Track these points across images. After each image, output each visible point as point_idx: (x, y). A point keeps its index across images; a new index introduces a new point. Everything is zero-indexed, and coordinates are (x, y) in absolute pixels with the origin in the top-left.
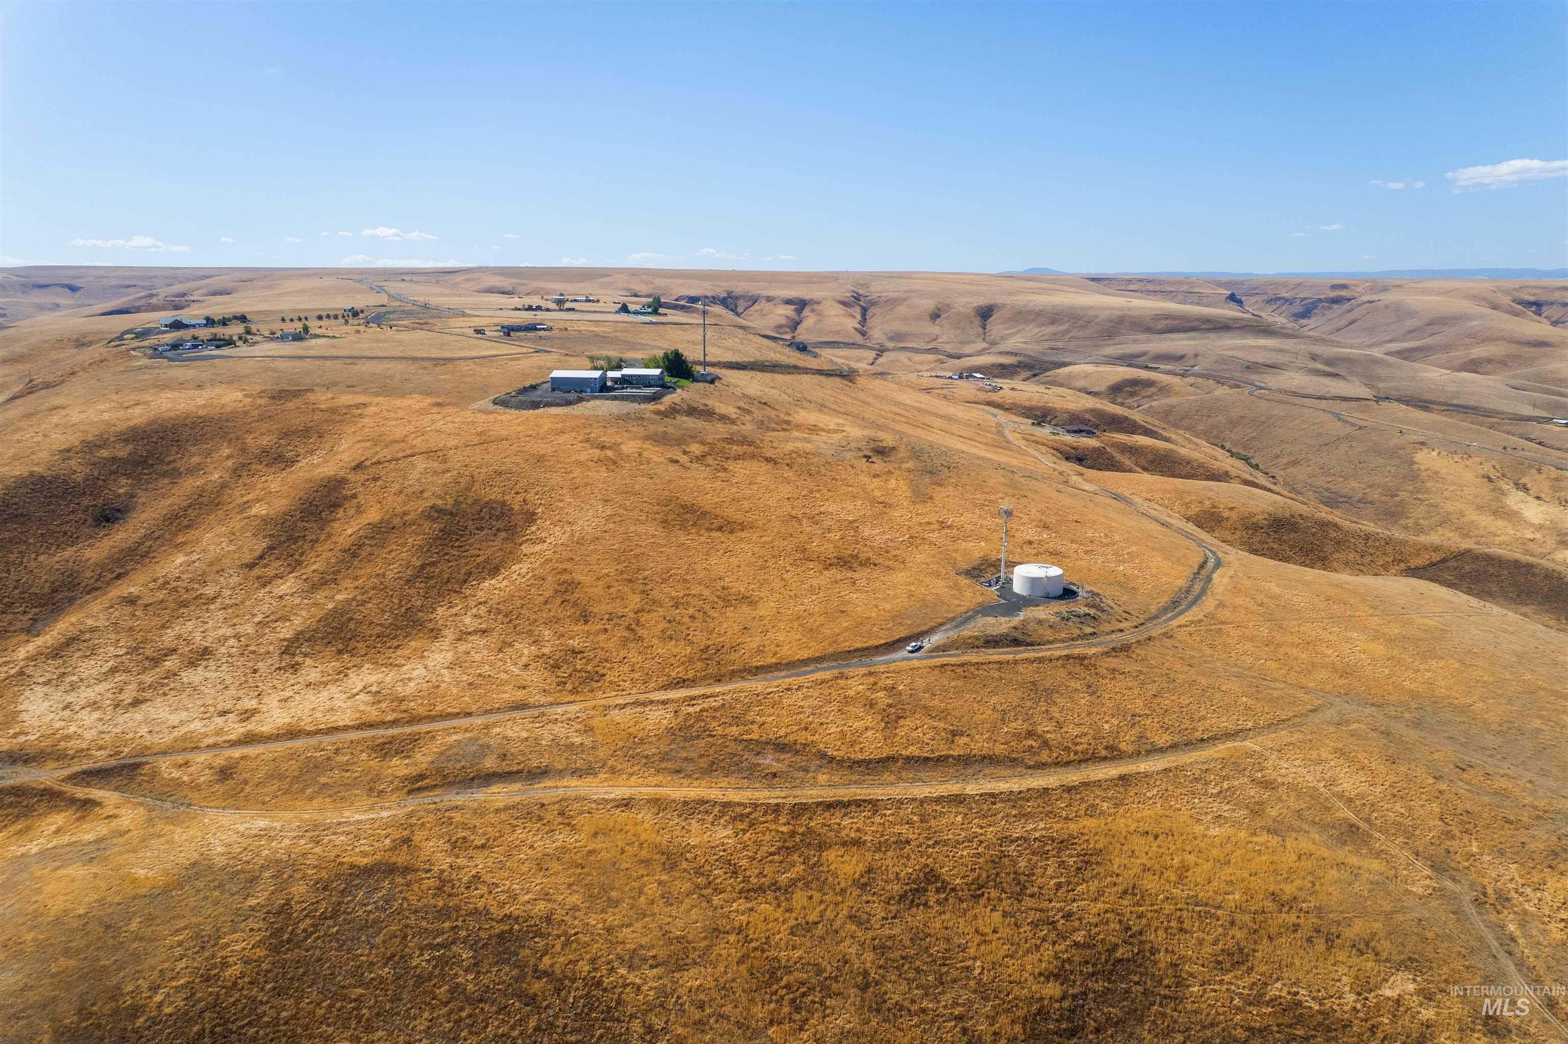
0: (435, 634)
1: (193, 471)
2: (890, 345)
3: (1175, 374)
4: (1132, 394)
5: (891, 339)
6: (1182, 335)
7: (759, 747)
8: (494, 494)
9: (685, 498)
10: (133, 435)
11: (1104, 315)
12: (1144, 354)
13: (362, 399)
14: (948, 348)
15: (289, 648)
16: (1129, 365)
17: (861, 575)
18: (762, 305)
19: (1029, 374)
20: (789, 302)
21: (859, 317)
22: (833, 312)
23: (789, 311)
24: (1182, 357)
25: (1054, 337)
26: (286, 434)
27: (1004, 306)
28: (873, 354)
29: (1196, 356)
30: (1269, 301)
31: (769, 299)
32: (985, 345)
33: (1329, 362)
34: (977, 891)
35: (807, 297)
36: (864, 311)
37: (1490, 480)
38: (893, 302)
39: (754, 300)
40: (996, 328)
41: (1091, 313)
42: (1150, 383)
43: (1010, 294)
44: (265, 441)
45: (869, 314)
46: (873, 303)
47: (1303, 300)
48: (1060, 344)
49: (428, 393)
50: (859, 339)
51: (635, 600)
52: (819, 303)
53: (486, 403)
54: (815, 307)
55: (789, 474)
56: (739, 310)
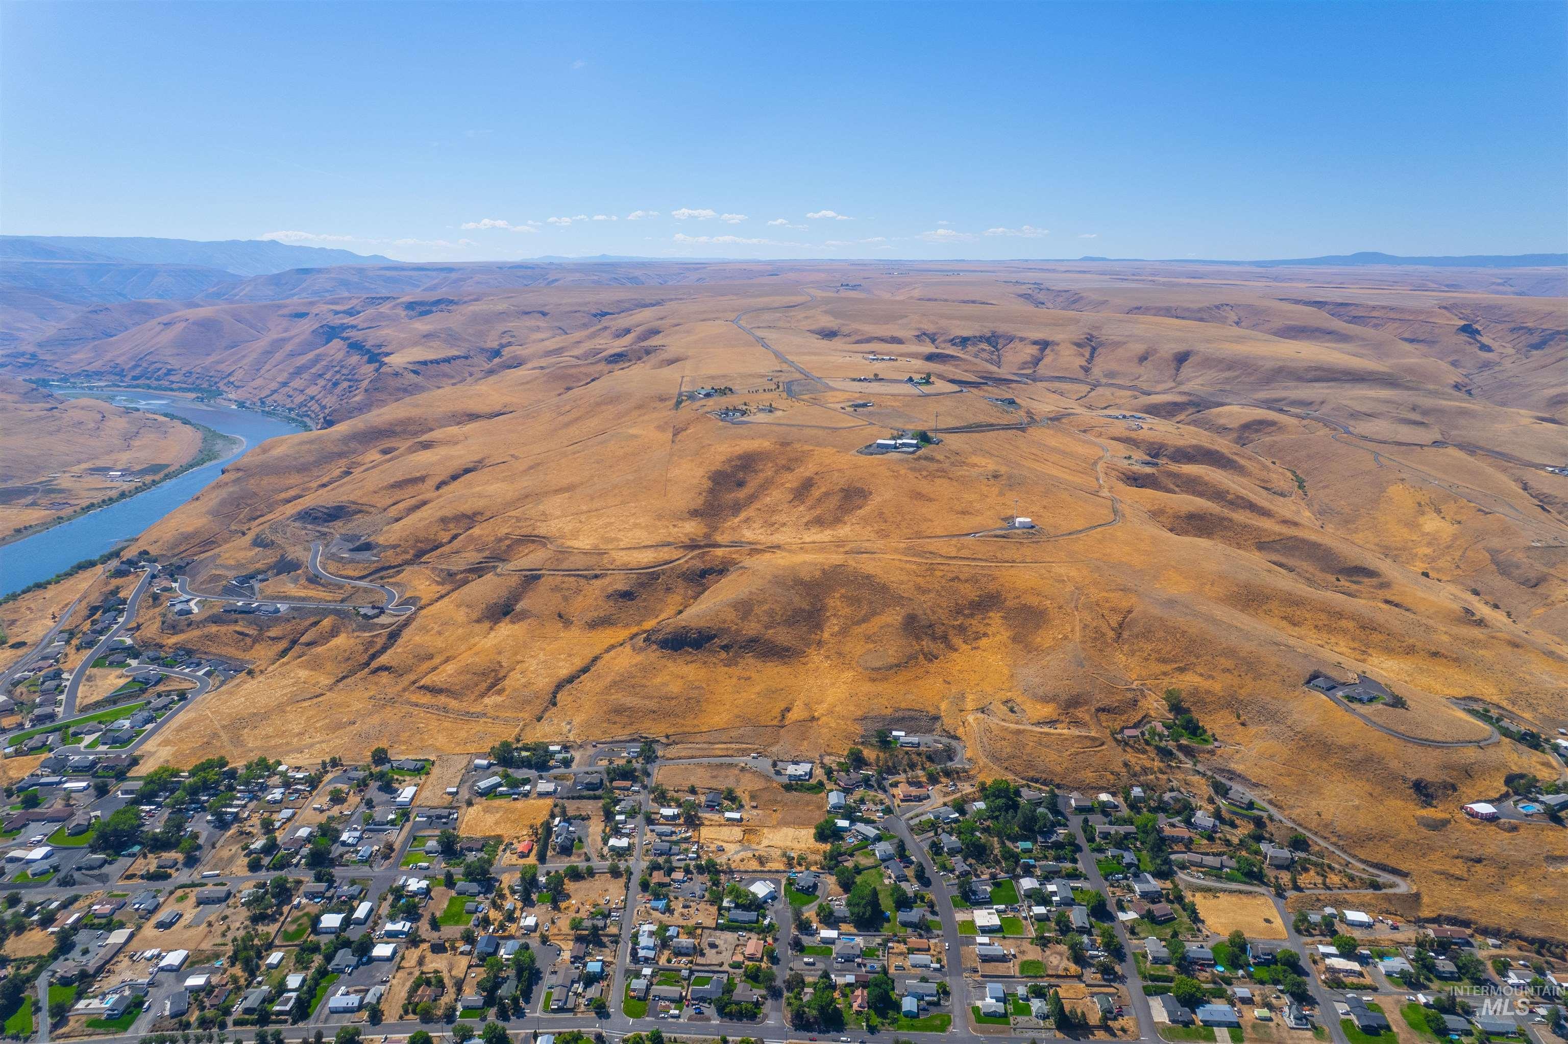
0: (845, 523)
1: (761, 471)
2: (1104, 381)
3: (1297, 416)
4: (1257, 431)
5: (1106, 376)
6: (1325, 384)
7: (926, 552)
8: (859, 485)
9: (918, 490)
10: (740, 457)
11: (1269, 365)
12: (1284, 399)
13: (811, 448)
14: (1145, 387)
15: (806, 524)
16: (1269, 408)
17: (966, 517)
18: (1016, 344)
19: (1194, 410)
20: (1035, 343)
21: (1087, 355)
22: (1067, 353)
23: (1033, 350)
24: (1311, 403)
25: (1227, 381)
26: (790, 460)
27: (1197, 353)
28: (1088, 388)
29: (1322, 403)
30: (1513, 330)
31: (1022, 339)
32: (1173, 384)
33: (1426, 412)
34: (967, 581)
35: (1050, 339)
36: (1094, 349)
37: (1419, 504)
38: (1117, 345)
39: (1011, 339)
40: (1187, 370)
41: (1260, 363)
42: (1273, 423)
43: (1208, 341)
44: (783, 462)
45: (1097, 353)
46: (1101, 344)
47: (1543, 330)
48: (1228, 387)
49: (834, 446)
50: (1081, 375)
51: (900, 518)
52: (1058, 344)
53: (854, 452)
54: (1056, 348)
55: (955, 484)
56: (999, 347)
